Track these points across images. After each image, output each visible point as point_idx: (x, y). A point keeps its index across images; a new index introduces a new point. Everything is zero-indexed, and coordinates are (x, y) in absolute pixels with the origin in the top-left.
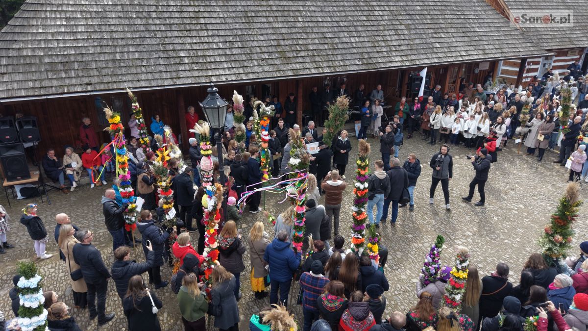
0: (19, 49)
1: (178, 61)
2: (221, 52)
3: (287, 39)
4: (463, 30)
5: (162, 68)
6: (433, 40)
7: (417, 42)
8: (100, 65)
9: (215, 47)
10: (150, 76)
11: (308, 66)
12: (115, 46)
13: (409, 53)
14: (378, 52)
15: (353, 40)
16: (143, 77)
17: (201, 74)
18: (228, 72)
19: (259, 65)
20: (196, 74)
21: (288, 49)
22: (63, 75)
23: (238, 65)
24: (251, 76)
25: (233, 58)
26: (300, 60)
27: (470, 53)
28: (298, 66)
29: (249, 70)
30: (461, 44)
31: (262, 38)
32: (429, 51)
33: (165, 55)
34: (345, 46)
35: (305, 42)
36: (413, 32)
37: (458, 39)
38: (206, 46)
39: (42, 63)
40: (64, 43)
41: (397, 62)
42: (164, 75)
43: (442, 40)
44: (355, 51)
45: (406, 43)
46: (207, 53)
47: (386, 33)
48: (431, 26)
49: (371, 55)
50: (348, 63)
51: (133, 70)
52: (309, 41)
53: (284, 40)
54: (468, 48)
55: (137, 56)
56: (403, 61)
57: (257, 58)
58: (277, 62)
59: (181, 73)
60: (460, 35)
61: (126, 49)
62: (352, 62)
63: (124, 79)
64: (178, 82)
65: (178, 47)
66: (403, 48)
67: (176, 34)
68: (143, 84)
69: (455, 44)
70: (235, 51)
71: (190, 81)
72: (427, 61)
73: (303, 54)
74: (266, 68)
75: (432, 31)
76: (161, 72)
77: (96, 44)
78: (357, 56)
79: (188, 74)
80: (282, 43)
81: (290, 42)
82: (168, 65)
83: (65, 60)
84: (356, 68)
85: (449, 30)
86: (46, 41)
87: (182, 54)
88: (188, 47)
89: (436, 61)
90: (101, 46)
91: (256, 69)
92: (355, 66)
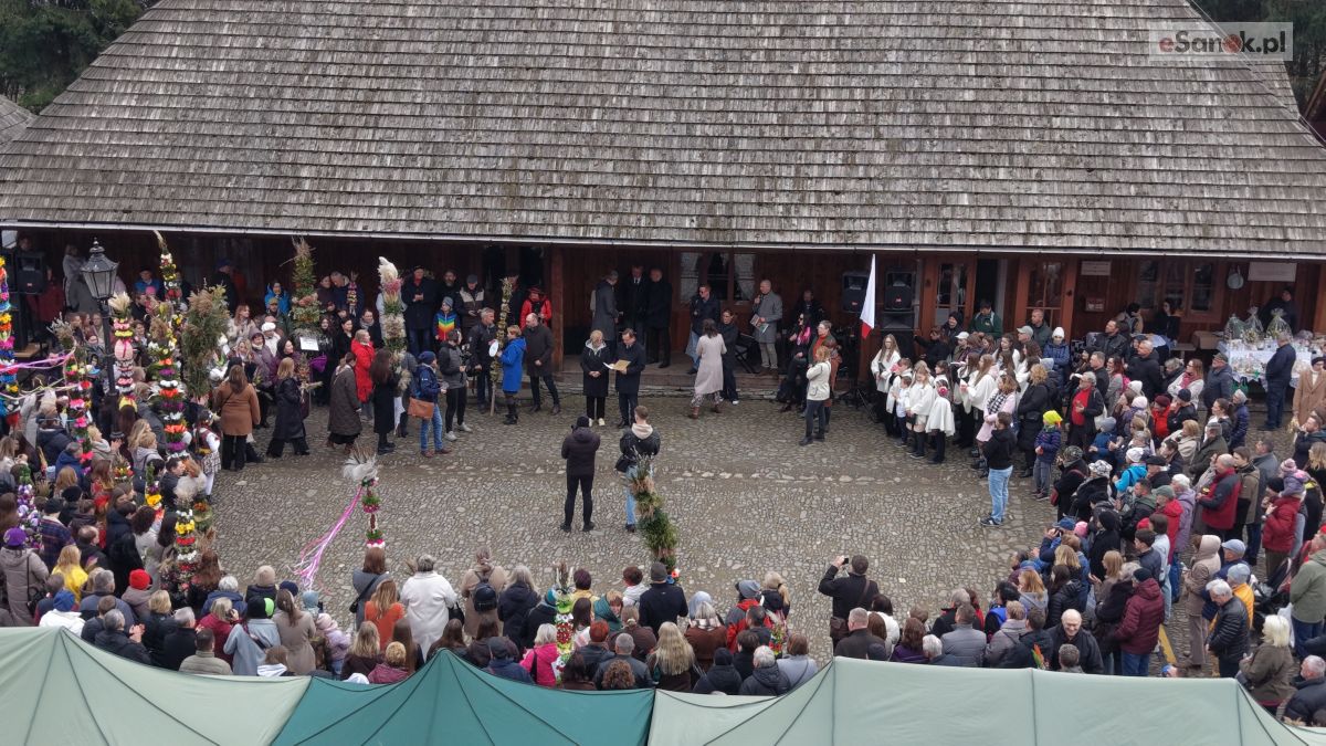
8: (158, 180)
12: (195, 149)
33: (271, 172)
38: (358, 160)
63: (185, 208)
64: (273, 223)
65: (305, 159)
67: (312, 132)
68: (212, 220)
71: (294, 224)
76: (252, 202)
82: (271, 190)
87: (305, 173)
88: (322, 161)
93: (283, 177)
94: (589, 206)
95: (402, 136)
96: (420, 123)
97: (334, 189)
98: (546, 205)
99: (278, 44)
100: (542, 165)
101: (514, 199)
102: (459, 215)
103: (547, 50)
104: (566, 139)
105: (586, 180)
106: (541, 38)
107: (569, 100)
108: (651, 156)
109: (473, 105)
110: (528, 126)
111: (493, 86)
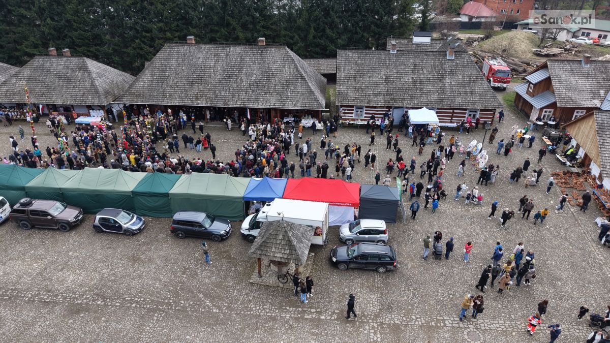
93: (164, 95)
94: (208, 100)
95: (181, 89)
96: (184, 87)
97: (171, 97)
98: (202, 100)
99: (163, 73)
100: (201, 93)
101: (197, 99)
102: (189, 101)
103: (203, 74)
104: (205, 89)
105: (208, 96)
106: (202, 72)
107: (206, 83)
108: (217, 92)
109: (192, 84)
110: (200, 87)
111: (195, 81)
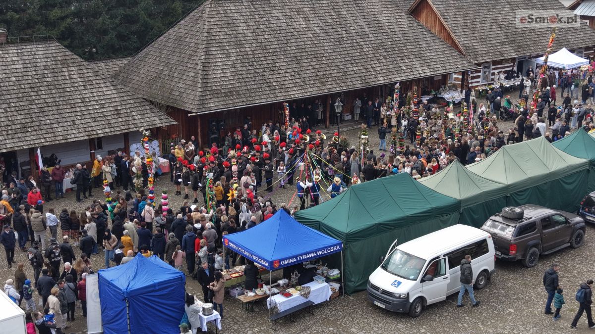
0: (211, 86)
1: (273, 87)
2: (291, 81)
3: (320, 72)
4: (419, 56)
5: (268, 92)
6: (401, 65)
7: (391, 66)
8: (244, 92)
9: (287, 79)
10: (265, 96)
11: (334, 86)
12: (245, 82)
13: (388, 74)
14: (369, 75)
15: (354, 69)
16: (262, 97)
17: (286, 94)
18: (297, 92)
19: (311, 87)
20: (284, 94)
21: (322, 77)
22: (232, 98)
23: (301, 88)
24: (309, 94)
25: (297, 85)
26: (330, 83)
27: (425, 71)
28: (329, 87)
29: (306, 90)
30: (419, 66)
31: (308, 72)
32: (399, 72)
33: (267, 85)
34: (351, 73)
35: (330, 72)
36: (388, 60)
37: (417, 63)
39: (222, 93)
40: (226, 82)
41: (381, 80)
42: (271, 96)
43: (406, 64)
44: (357, 75)
45: (385, 67)
46: (285, 83)
47: (372, 62)
48: (399, 55)
49: (366, 77)
50: (355, 83)
51: (257, 94)
52: (332, 72)
53: (319, 72)
54: (423, 68)
55: (256, 86)
56: (385, 80)
57: (308, 83)
58: (319, 85)
59: (277, 94)
60: (417, 59)
61: (250, 83)
62: (357, 82)
63: (256, 98)
64: (278, 99)
65: (272, 81)
66: (384, 71)
67: (268, 73)
68: (263, 100)
69: (415, 66)
70: (298, 80)
71: (282, 98)
72: (398, 79)
73: (330, 79)
74: (314, 89)
75: (399, 59)
76: (268, 94)
77: (238, 81)
78: (359, 79)
79: (280, 94)
80: (318, 74)
81: (321, 73)
82: (271, 90)
83: (230, 91)
84: (359, 86)
85: (410, 57)
86: (219, 82)
87: (274, 84)
88: (276, 80)
89: (404, 78)
90: (240, 82)
91: (310, 90)
92: (359, 85)
